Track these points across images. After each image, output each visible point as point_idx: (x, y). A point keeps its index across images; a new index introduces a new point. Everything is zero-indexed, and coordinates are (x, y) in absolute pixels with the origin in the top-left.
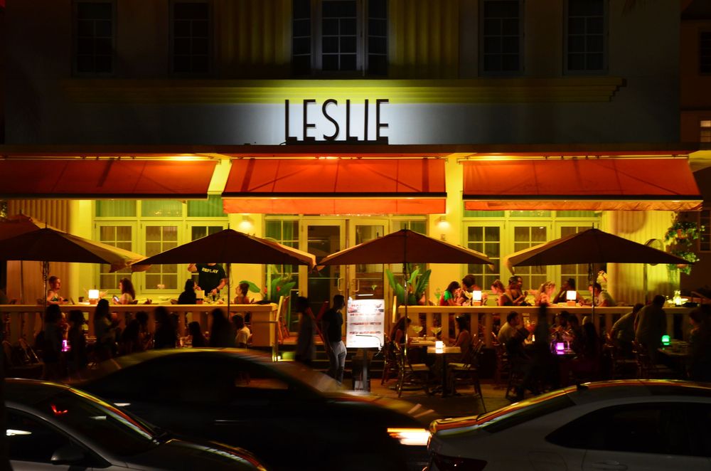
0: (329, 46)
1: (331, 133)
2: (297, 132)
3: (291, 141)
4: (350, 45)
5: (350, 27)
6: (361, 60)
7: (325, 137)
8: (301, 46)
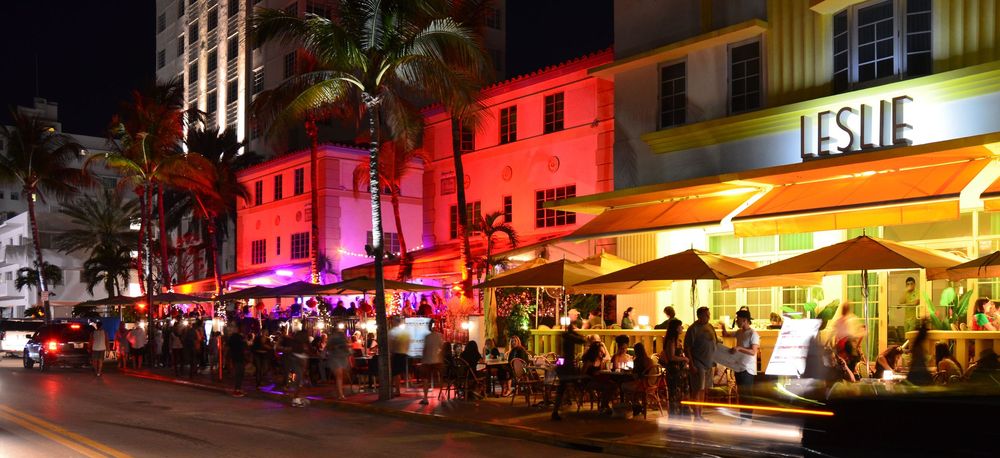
0: (865, 54)
1: (845, 144)
2: (813, 149)
3: (807, 158)
4: (887, 49)
5: (887, 29)
6: (899, 61)
7: (839, 149)
8: (840, 62)
